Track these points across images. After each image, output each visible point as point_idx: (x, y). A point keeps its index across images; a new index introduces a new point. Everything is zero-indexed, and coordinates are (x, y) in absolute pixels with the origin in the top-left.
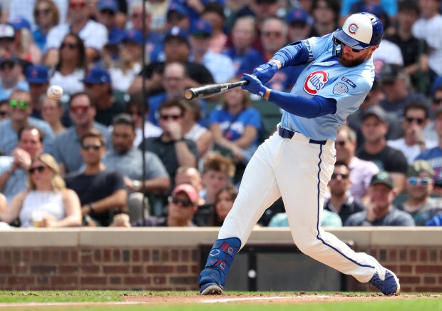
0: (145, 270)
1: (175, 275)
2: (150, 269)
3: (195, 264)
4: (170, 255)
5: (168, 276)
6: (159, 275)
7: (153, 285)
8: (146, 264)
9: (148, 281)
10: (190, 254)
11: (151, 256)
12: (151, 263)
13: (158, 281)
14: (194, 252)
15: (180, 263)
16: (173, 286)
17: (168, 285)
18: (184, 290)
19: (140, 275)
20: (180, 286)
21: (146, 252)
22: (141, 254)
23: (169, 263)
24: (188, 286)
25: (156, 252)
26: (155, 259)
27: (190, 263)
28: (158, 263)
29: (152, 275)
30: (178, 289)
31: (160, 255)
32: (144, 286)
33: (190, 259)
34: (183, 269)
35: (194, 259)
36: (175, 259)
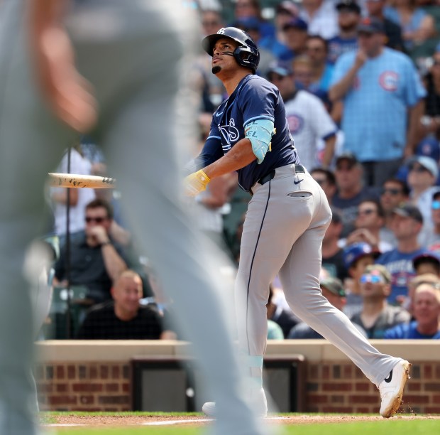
0: (71, 388)
1: (105, 393)
2: (77, 388)
3: (127, 381)
4: (99, 371)
5: (96, 395)
6: (86, 394)
7: (79, 405)
8: (71, 382)
9: (74, 401)
10: (121, 370)
11: (77, 373)
12: (77, 380)
13: (85, 400)
14: (125, 368)
15: (110, 381)
16: (102, 406)
17: (96, 405)
18: (115, 410)
19: (65, 394)
20: (109, 406)
21: (72, 369)
22: (66, 371)
23: (98, 381)
24: (119, 407)
25: (82, 368)
26: (82, 376)
27: (121, 381)
28: (85, 381)
29: (78, 395)
30: (107, 410)
31: (87, 372)
32: (69, 406)
33: (121, 376)
34: (113, 387)
35: (125, 376)
36: (104, 376)
